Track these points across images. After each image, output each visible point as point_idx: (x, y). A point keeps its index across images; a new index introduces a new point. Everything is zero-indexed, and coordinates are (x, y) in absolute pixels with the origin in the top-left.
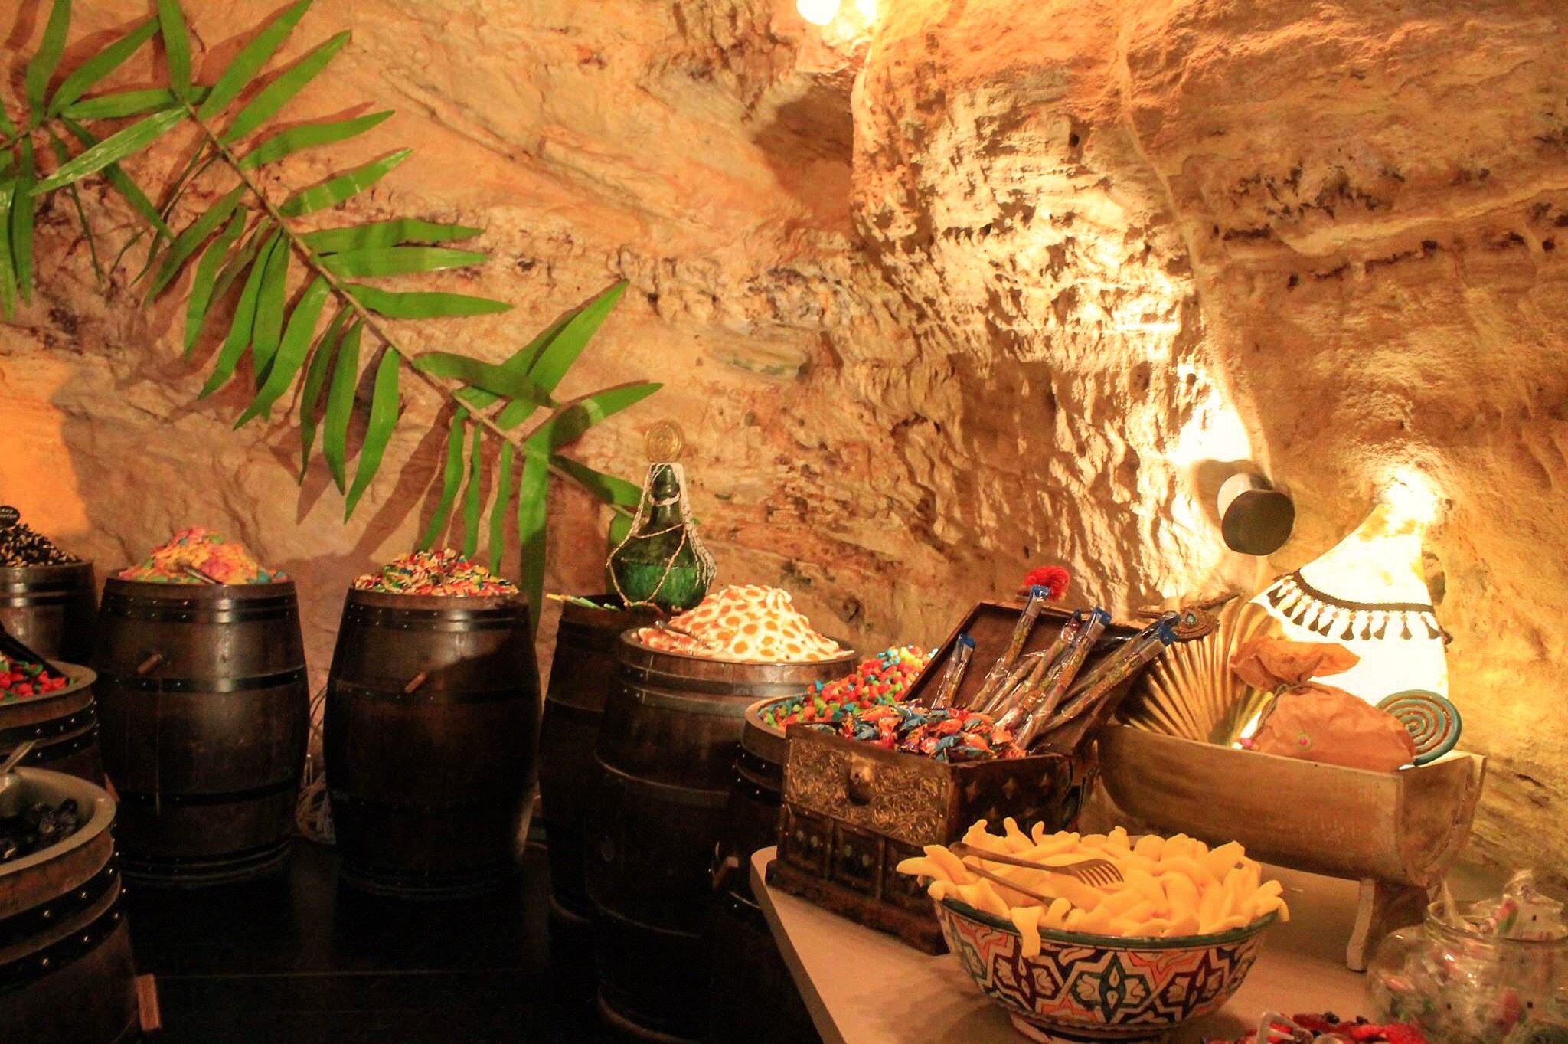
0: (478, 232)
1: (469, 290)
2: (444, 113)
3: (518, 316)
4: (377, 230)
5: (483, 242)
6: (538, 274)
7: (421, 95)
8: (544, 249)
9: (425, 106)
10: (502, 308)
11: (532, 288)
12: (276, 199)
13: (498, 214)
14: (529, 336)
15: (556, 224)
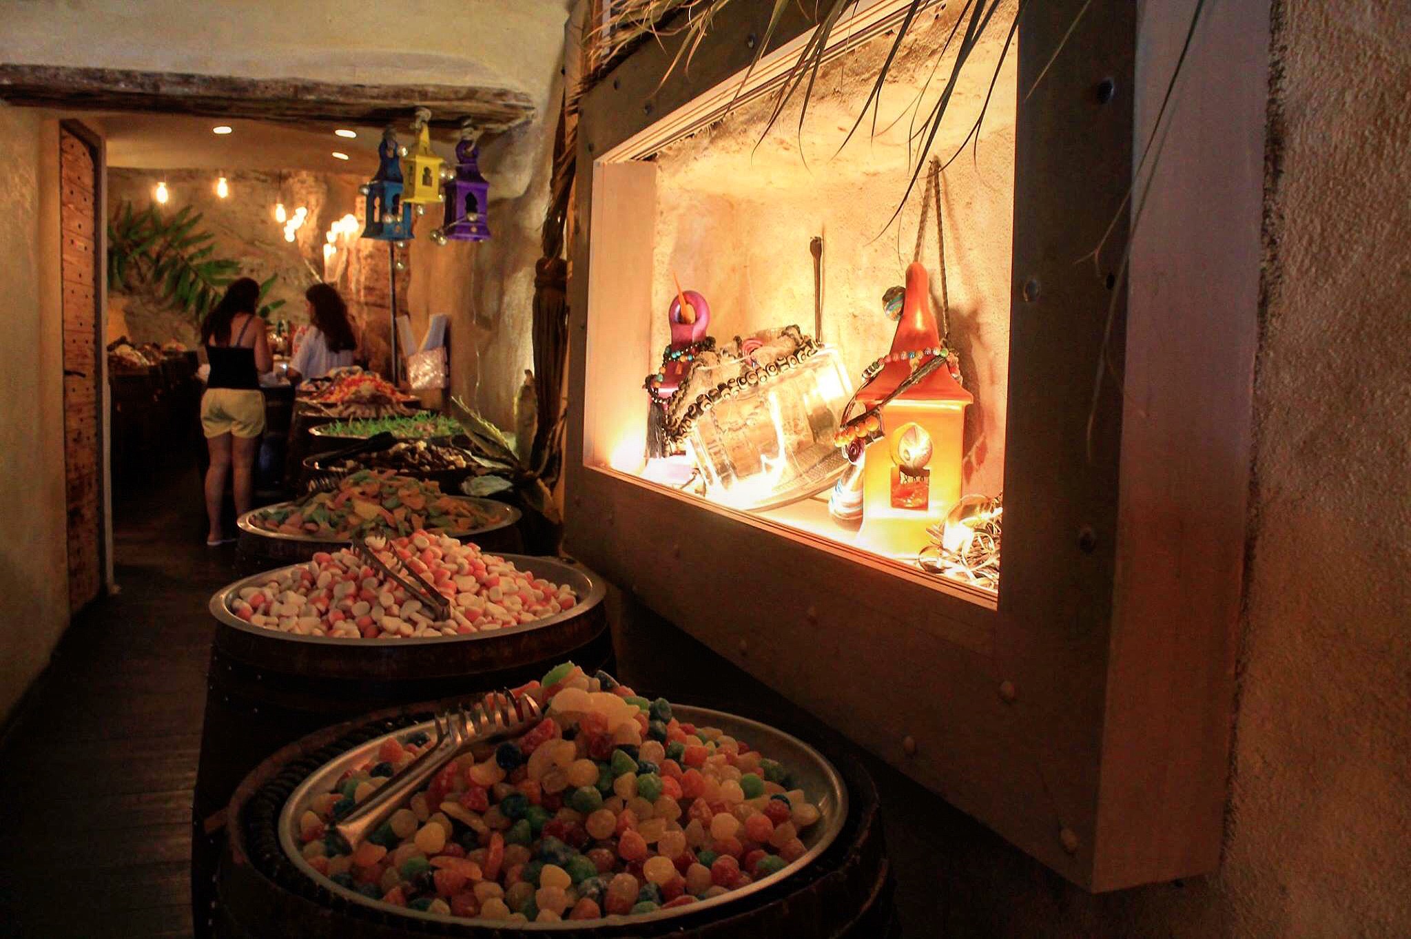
2: (229, 233)
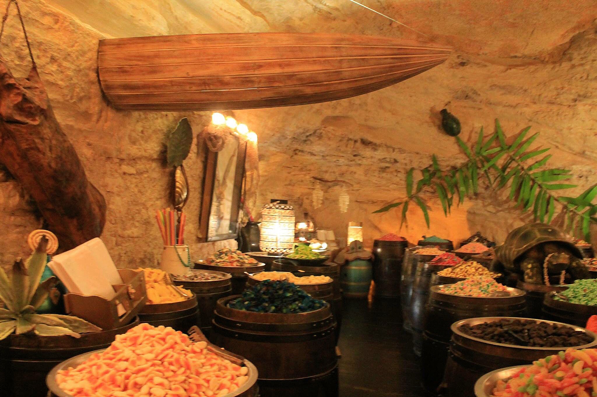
0: (570, 171)
1: (567, 183)
3: (579, 188)
4: (547, 172)
5: (571, 173)
6: (583, 179)
7: (555, 143)
8: (585, 173)
9: (555, 145)
10: (576, 186)
11: (582, 181)
12: (526, 167)
13: (574, 167)
14: (582, 192)
15: (588, 168)
